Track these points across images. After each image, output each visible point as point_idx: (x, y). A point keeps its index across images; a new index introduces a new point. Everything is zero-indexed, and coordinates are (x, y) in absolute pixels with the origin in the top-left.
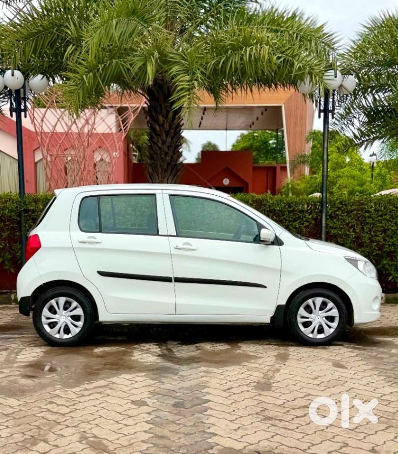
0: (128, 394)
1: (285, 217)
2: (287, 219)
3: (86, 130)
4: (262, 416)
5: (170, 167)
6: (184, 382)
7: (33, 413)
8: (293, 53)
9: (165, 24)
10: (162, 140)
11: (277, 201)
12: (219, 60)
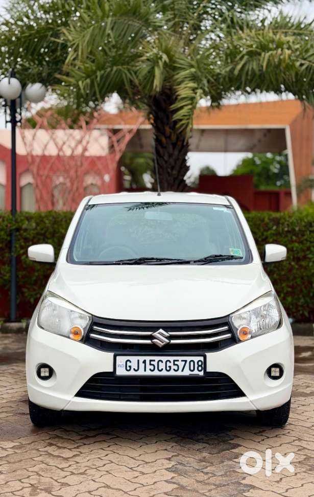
1: (306, 237)
2: (308, 239)
4: (306, 466)
5: (177, 182)
7: (30, 457)
10: (168, 153)
12: (235, 68)
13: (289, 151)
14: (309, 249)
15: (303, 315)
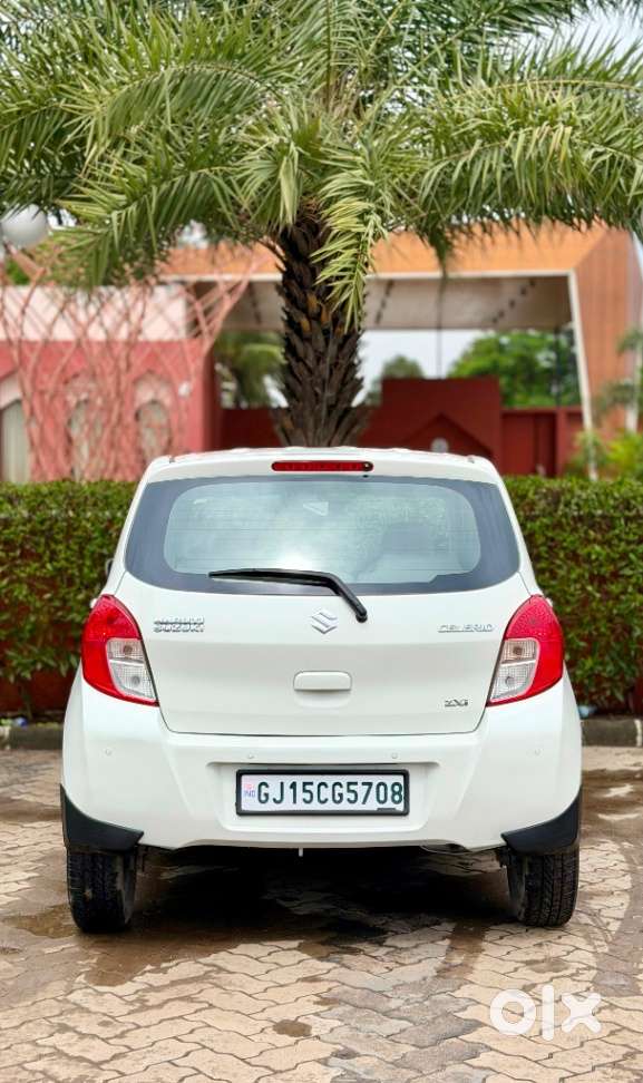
0: (264, 1005)
1: (617, 531)
2: (624, 536)
3: (123, 334)
4: (629, 1073)
5: (335, 416)
6: (404, 968)
8: (632, 144)
9: (324, 83)
10: (315, 351)
11: (597, 494)
12: (454, 164)
13: (577, 324)
14: (624, 556)
15: (612, 698)
